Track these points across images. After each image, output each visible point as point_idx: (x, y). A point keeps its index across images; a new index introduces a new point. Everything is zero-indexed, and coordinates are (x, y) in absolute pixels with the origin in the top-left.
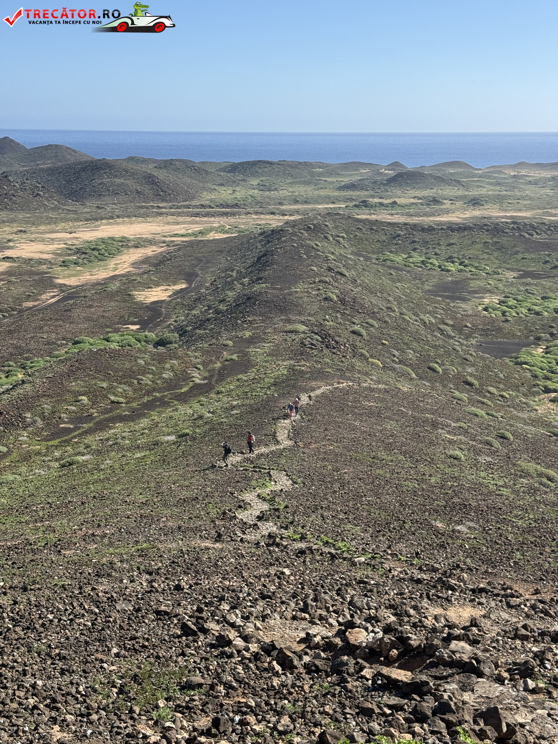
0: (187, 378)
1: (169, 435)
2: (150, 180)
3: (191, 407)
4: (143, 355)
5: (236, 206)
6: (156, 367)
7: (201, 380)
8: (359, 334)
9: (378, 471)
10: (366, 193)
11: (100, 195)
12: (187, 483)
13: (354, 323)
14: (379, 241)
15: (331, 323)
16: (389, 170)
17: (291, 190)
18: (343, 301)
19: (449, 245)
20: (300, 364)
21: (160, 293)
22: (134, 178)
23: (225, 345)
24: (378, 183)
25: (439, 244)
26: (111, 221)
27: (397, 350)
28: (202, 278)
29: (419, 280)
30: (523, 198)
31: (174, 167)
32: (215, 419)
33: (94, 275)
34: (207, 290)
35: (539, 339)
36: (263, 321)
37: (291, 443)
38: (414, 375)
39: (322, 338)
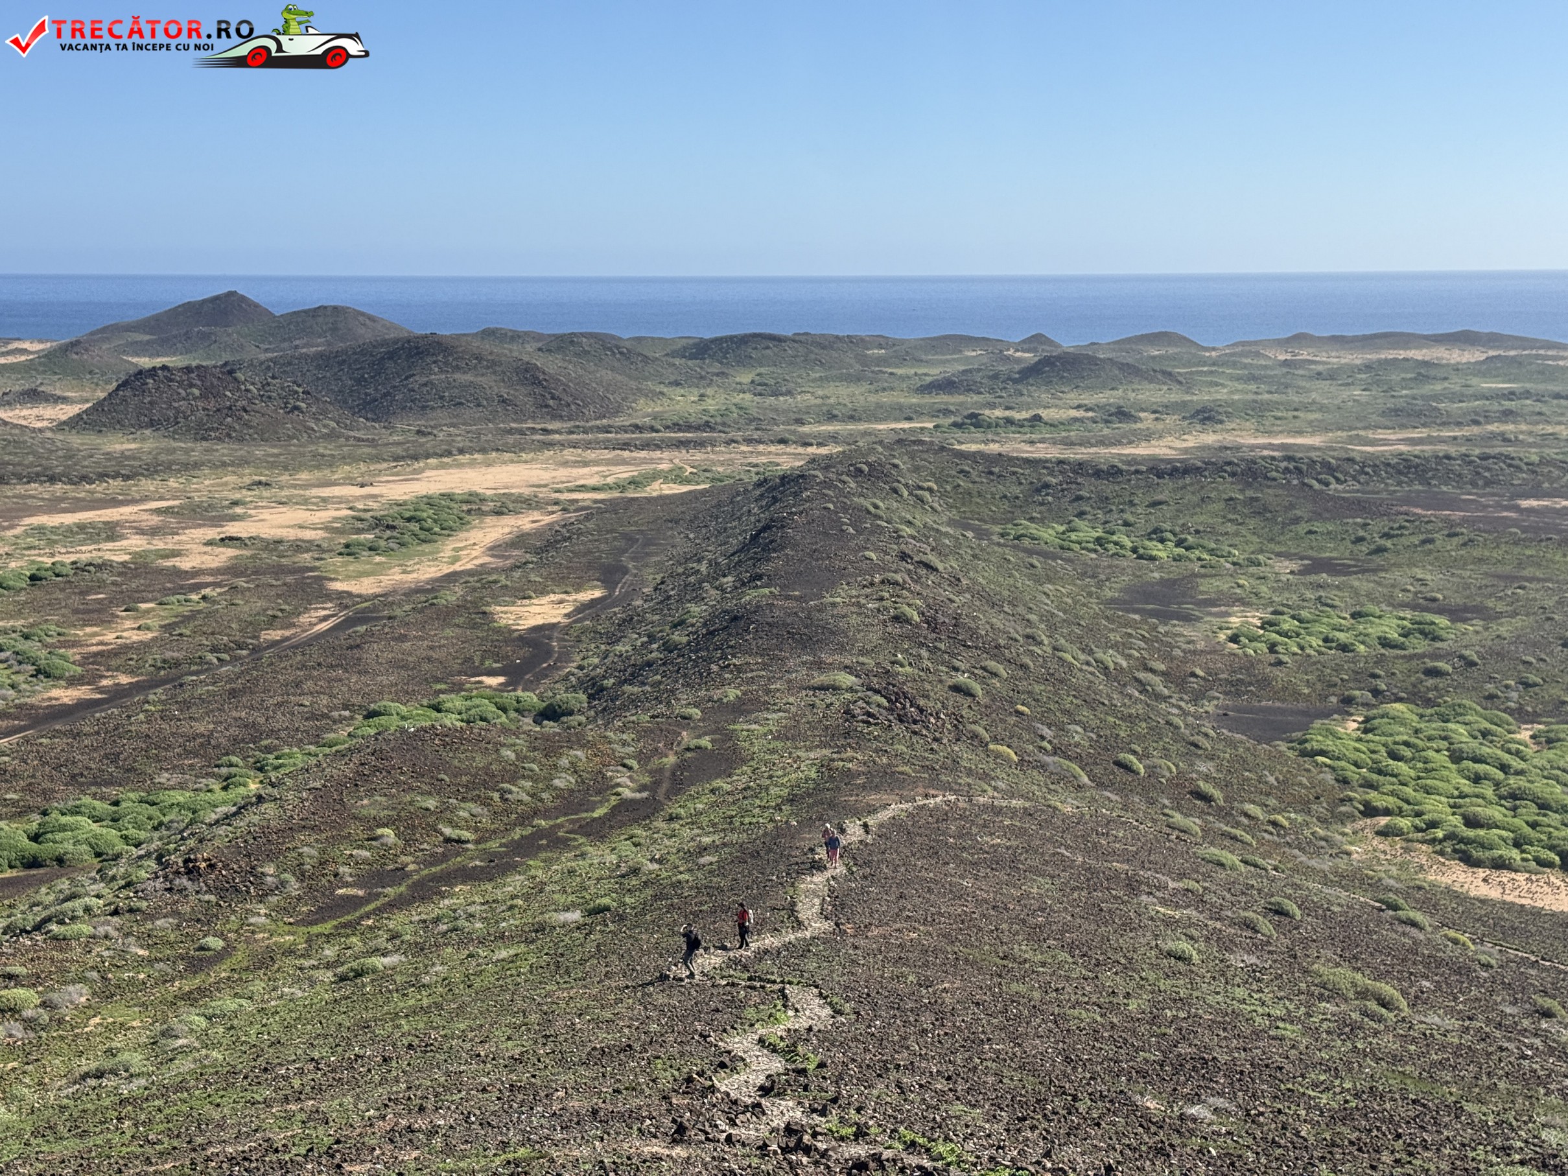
0: (605, 787)
1: (567, 909)
2: (529, 375)
3: (614, 849)
4: (512, 740)
5: (707, 427)
6: (540, 765)
7: (633, 790)
8: (968, 693)
9: (1015, 987)
10: (976, 398)
11: (424, 408)
12: (607, 1014)
13: (956, 669)
14: (1005, 497)
15: (908, 669)
16: (1024, 351)
17: (820, 392)
18: (932, 624)
19: (1154, 504)
20: (844, 756)
21: (547, 609)
22: (495, 373)
23: (684, 718)
24: (1002, 378)
25: (1131, 503)
26: (446, 460)
27: (1049, 726)
28: (635, 576)
29: (1093, 577)
30: (1306, 407)
31: (578, 349)
32: (664, 874)
33: (409, 573)
34: (646, 601)
35: (1348, 701)
36: (765, 667)
37: (827, 926)
38: (1085, 779)
39: (889, 700)
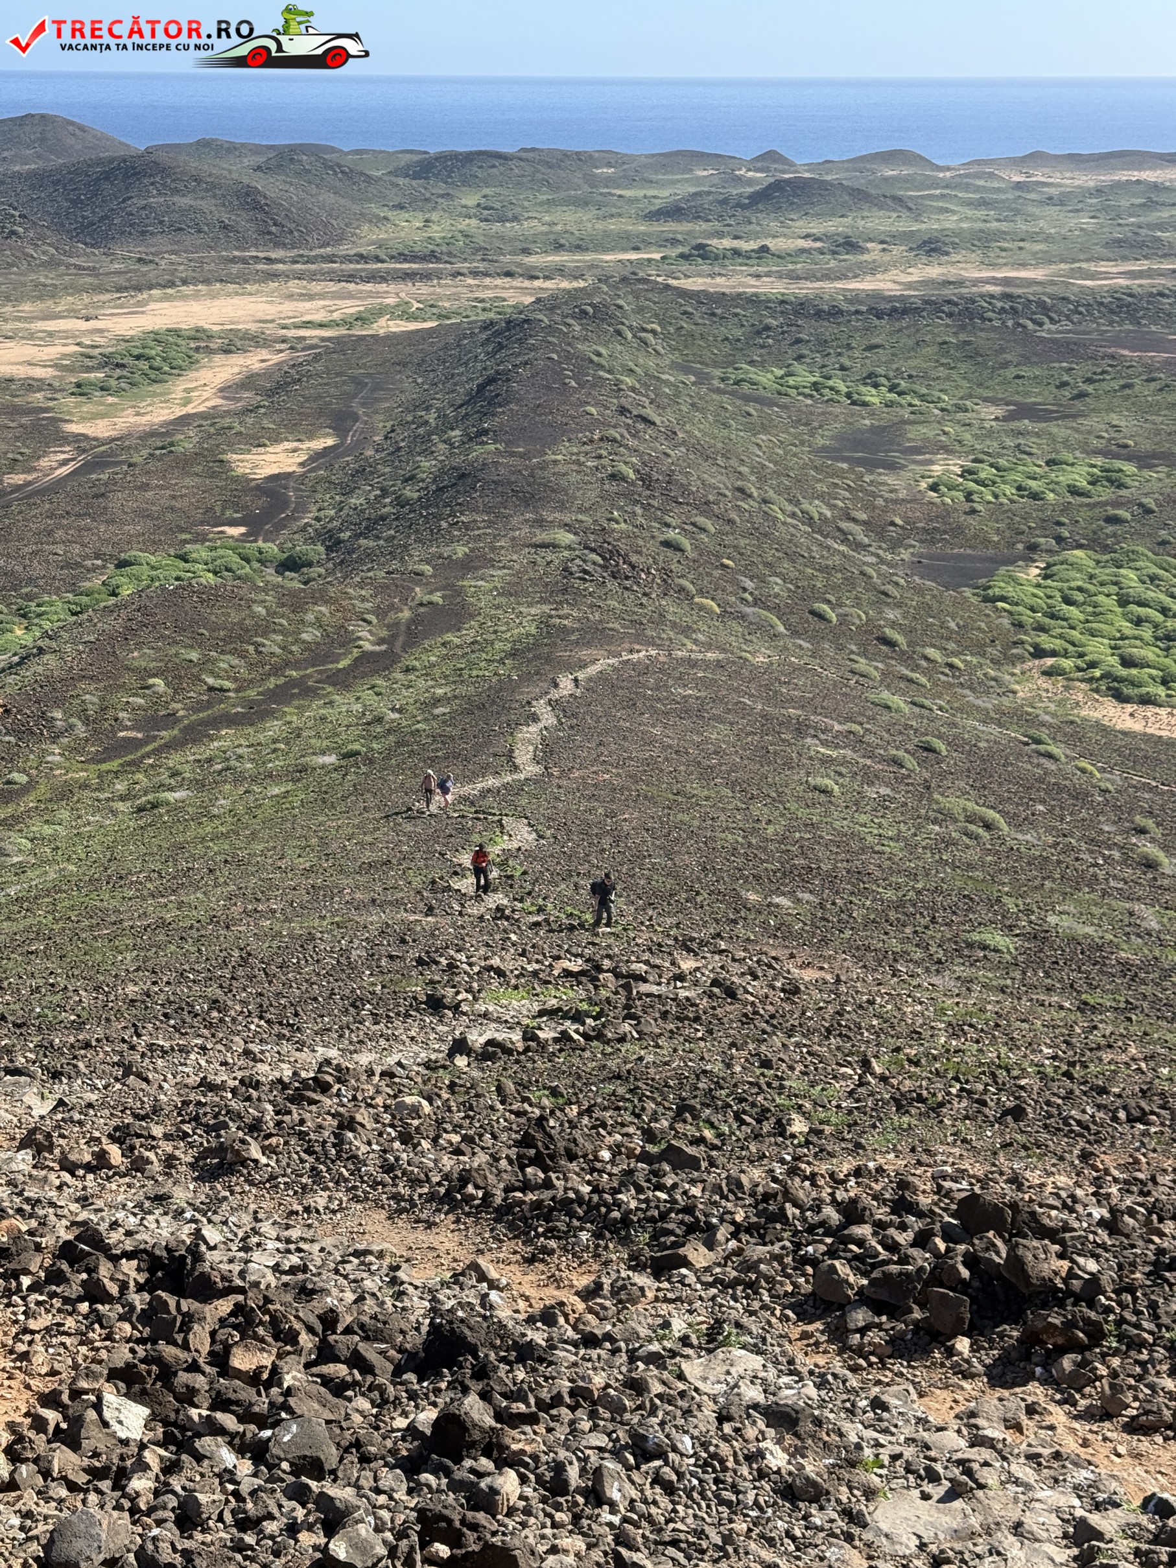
0: (349, 640)
1: (323, 753)
2: (249, 199)
3: (358, 698)
4: (262, 596)
5: (432, 256)
6: (289, 619)
7: (374, 644)
8: (678, 548)
10: (704, 226)
11: (143, 233)
13: (668, 525)
14: (727, 339)
15: (623, 526)
16: (757, 170)
17: (547, 218)
18: (646, 481)
19: (870, 348)
20: (561, 613)
21: (282, 457)
22: (214, 196)
23: (417, 574)
24: (732, 203)
25: (849, 347)
26: (169, 291)
27: (751, 578)
28: (366, 423)
29: (806, 424)
30: (1031, 237)
31: (298, 167)
32: (404, 723)
33: (144, 414)
34: (377, 451)
35: (1033, 548)
36: (490, 525)
37: (536, 769)
38: (781, 629)
39: (604, 558)
